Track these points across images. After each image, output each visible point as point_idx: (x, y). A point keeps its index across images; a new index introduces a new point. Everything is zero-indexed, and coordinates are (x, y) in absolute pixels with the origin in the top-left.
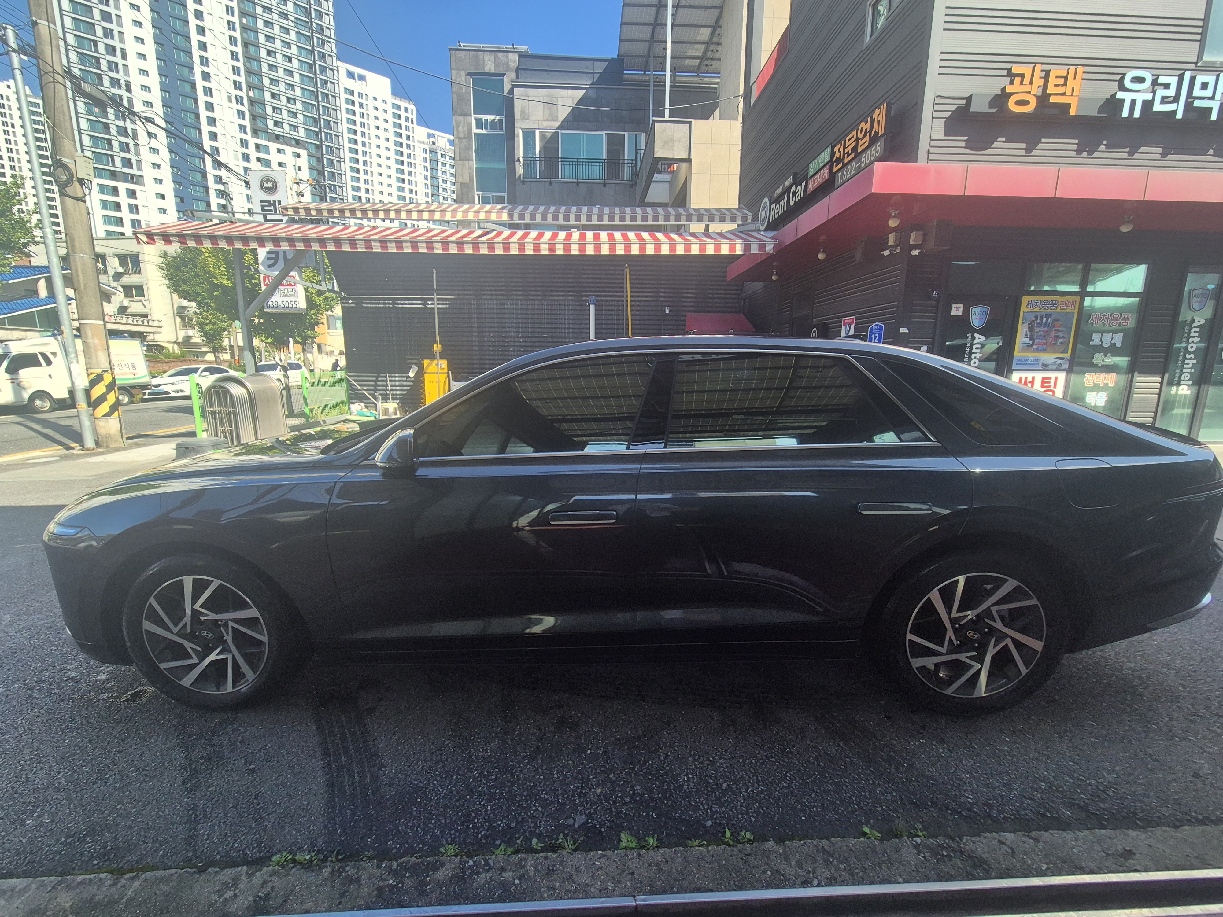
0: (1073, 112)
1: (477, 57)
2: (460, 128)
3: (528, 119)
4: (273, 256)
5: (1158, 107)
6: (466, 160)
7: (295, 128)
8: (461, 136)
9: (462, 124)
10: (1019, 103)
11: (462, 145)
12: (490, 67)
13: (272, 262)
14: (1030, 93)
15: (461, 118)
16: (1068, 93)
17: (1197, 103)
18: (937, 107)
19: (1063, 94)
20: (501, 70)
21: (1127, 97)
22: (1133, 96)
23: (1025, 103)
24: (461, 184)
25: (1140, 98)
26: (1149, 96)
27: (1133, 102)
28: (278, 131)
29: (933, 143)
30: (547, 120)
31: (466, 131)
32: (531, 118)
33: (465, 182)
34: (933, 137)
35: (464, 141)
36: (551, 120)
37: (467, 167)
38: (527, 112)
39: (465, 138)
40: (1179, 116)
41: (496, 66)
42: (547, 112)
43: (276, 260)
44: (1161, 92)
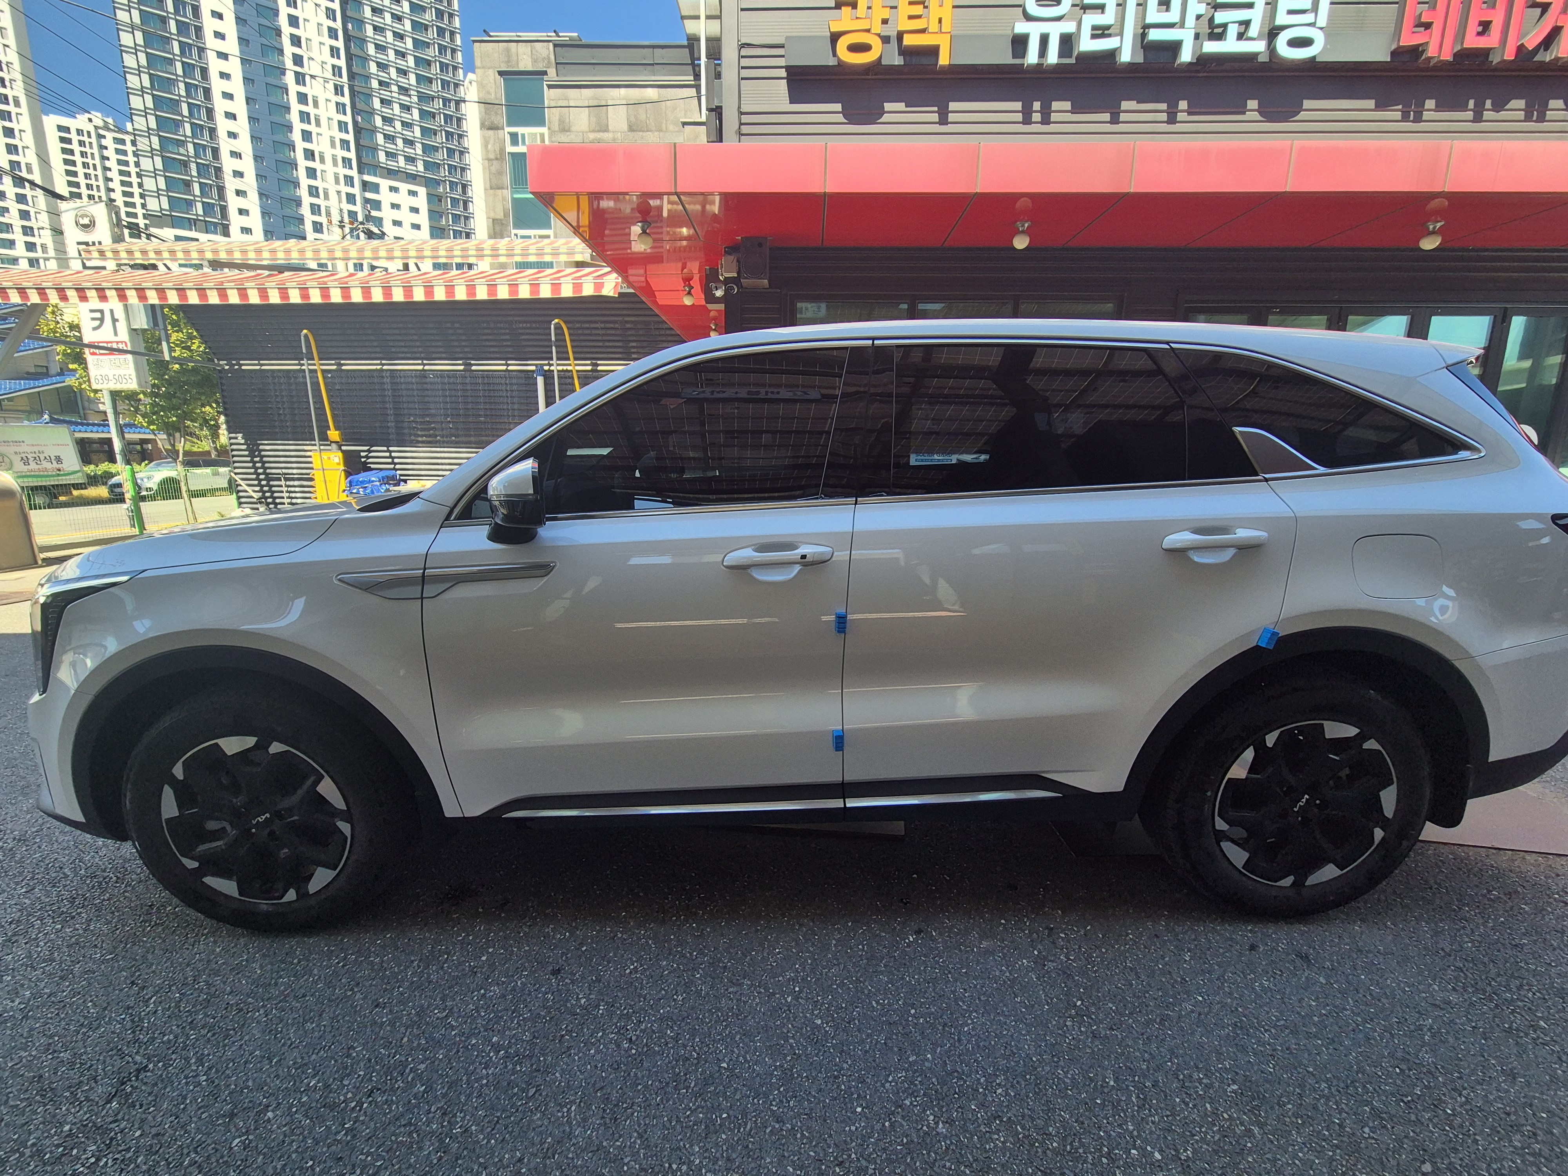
0: (944, 60)
1: (508, 50)
2: (490, 146)
3: (569, 131)
4: (98, 315)
5: (1087, 44)
6: (499, 189)
7: (410, 160)
8: (492, 156)
9: (492, 142)
10: (855, 48)
11: (493, 169)
12: (526, 64)
13: (98, 322)
14: (868, 31)
15: (491, 132)
16: (934, 27)
17: (1154, 35)
18: (745, 62)
19: (923, 31)
20: (540, 67)
21: (1034, 30)
22: (1044, 27)
23: (864, 48)
24: (493, 220)
25: (1055, 31)
26: (1069, 27)
27: (1044, 40)
28: (392, 164)
29: (745, 119)
30: (594, 131)
31: (498, 150)
32: (573, 129)
33: (498, 217)
34: (744, 109)
35: (495, 162)
36: (599, 131)
37: (501, 198)
38: (567, 120)
39: (497, 159)
40: (1126, 57)
41: (535, 61)
42: (593, 120)
43: (102, 320)
44: (1091, 19)
